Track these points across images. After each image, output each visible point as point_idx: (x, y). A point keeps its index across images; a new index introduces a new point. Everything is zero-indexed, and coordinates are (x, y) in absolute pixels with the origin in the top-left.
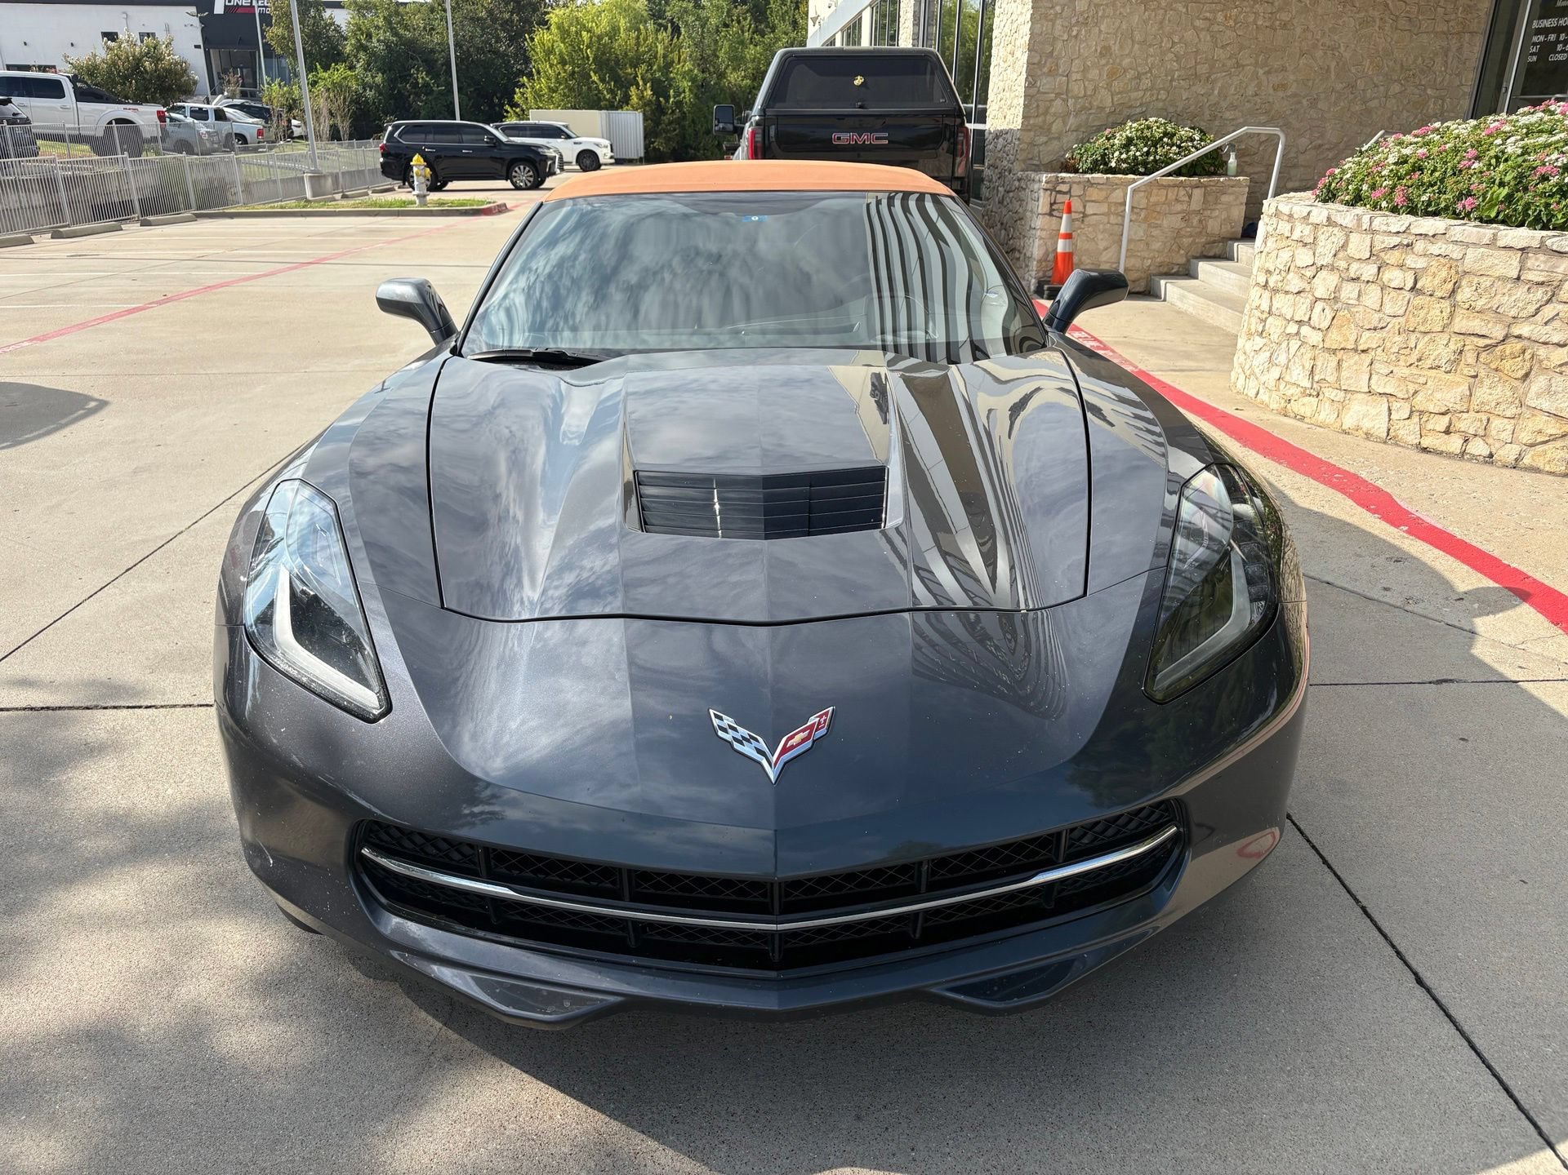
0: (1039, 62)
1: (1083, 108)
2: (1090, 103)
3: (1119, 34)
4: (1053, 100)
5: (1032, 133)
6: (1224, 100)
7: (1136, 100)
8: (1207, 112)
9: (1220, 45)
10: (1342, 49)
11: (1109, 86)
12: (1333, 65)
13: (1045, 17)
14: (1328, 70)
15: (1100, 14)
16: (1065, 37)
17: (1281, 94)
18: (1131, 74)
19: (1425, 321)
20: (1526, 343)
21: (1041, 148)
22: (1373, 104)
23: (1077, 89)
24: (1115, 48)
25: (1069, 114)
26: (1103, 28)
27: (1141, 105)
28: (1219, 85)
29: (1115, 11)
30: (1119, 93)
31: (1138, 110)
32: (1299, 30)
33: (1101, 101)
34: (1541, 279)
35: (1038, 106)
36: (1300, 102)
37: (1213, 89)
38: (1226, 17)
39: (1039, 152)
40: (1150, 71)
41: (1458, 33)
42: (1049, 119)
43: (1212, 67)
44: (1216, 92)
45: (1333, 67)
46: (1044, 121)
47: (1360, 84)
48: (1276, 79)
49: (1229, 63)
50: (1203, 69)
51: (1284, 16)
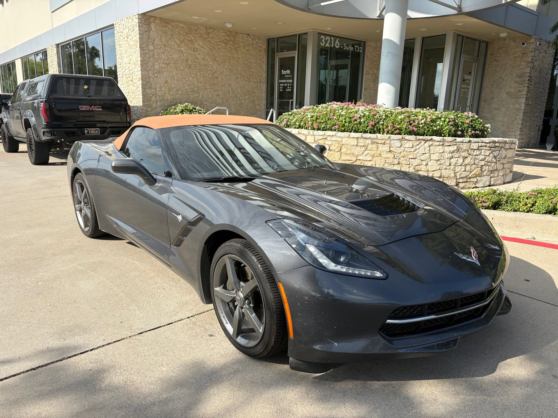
0: (145, 84)
1: (162, 100)
2: (164, 98)
3: (170, 77)
4: (151, 97)
5: (146, 107)
6: (203, 99)
7: (178, 97)
8: (199, 102)
9: (200, 82)
10: (232, 85)
11: (169, 93)
12: (231, 90)
13: (145, 70)
14: (229, 91)
15: (163, 70)
16: (153, 77)
17: (218, 97)
18: (175, 90)
19: (334, 158)
20: (362, 161)
21: (150, 112)
22: (242, 101)
23: (159, 93)
24: (169, 81)
25: (157, 101)
26: (165, 74)
27: (180, 99)
28: (201, 94)
29: (168, 70)
30: (172, 95)
31: (179, 101)
32: (220, 79)
33: (167, 98)
34: (363, 145)
35: (147, 98)
36: (223, 100)
37: (199, 95)
38: (200, 74)
39: (149, 113)
40: (181, 89)
41: (259, 82)
42: (151, 103)
43: (198, 89)
44: (201, 96)
45: (230, 90)
46: (150, 103)
47: (238, 95)
48: (216, 93)
49: (203, 88)
50: (196, 89)
51: (216, 75)
